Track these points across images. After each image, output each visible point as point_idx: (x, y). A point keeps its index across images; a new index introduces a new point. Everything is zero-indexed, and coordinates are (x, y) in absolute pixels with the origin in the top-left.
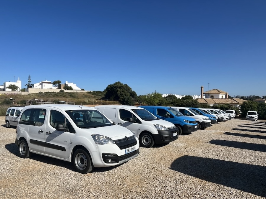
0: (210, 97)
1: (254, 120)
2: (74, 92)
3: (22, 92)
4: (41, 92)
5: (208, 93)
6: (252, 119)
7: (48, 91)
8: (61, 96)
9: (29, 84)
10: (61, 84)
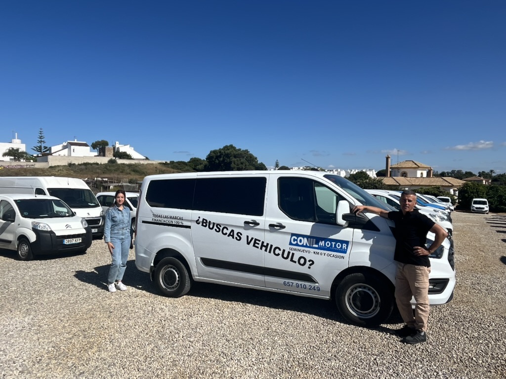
0: (400, 174)
1: (483, 213)
3: (35, 163)
4: (73, 163)
5: (398, 168)
6: (480, 211)
7: (85, 162)
8: (115, 170)
9: (40, 147)
10: (107, 147)
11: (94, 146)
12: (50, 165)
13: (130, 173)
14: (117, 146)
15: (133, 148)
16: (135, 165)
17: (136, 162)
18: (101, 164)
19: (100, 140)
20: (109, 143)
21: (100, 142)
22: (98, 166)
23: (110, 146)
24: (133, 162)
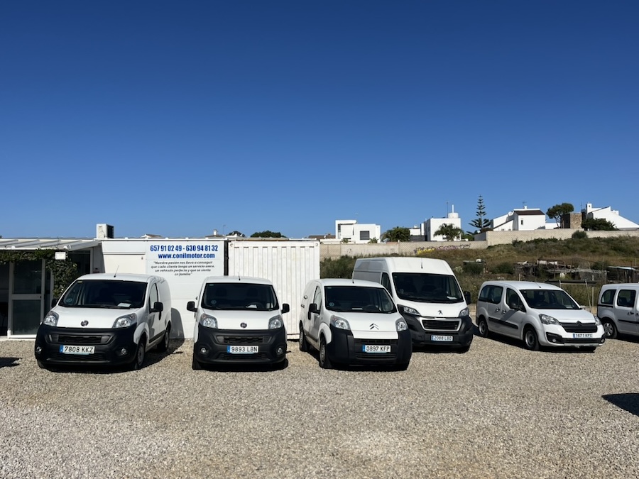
2: (620, 237)
3: (471, 242)
4: (519, 240)
7: (537, 238)
8: (581, 249)
9: (480, 221)
10: (572, 213)
11: (551, 214)
12: (489, 245)
13: (607, 254)
14: (590, 210)
15: (617, 212)
16: (620, 240)
17: (622, 234)
18: (561, 240)
19: (560, 204)
20: (574, 207)
21: (559, 206)
22: (554, 244)
23: (577, 212)
24: (614, 234)
